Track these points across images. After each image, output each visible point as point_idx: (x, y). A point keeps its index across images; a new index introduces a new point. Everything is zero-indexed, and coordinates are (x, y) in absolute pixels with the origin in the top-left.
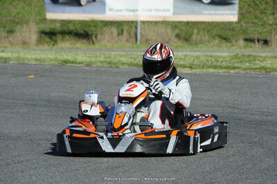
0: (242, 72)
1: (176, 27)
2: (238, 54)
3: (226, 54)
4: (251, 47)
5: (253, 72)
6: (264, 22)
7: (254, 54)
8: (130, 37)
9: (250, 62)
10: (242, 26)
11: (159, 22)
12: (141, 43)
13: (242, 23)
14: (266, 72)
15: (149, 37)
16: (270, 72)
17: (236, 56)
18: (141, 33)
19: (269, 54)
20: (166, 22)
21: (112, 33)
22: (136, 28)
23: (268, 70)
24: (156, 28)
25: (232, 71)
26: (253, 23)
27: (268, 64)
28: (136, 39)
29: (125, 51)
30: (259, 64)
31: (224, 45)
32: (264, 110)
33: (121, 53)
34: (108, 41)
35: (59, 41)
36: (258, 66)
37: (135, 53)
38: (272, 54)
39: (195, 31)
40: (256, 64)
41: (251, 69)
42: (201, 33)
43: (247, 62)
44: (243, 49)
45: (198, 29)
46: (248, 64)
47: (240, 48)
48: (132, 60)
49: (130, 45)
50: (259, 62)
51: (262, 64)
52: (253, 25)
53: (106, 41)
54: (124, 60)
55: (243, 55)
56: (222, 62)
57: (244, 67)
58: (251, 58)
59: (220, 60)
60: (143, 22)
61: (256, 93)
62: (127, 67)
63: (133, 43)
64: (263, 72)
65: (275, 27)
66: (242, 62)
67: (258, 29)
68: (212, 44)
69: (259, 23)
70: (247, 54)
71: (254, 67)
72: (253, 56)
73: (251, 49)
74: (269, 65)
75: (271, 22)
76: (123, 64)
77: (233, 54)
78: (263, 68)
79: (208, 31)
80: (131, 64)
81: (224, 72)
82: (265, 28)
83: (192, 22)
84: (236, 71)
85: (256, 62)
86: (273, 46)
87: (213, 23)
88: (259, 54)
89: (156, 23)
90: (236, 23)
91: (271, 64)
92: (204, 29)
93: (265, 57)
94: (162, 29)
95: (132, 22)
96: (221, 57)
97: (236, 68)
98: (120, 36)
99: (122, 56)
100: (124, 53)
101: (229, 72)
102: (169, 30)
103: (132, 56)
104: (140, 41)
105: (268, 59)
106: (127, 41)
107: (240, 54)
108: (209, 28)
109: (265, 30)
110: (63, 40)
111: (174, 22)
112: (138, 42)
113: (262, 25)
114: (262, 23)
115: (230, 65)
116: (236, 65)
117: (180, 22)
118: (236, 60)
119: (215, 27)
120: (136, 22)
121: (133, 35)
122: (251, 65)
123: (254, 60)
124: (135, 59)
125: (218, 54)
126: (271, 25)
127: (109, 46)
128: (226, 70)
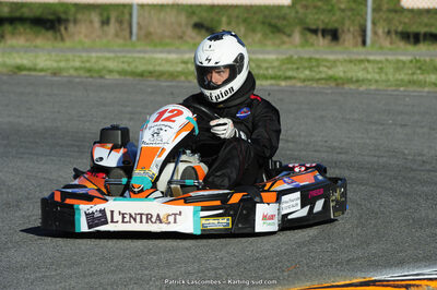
0: (299, 84)
1: (193, 13)
2: (291, 57)
3: (273, 57)
4: (312, 45)
5: (315, 85)
6: (333, 6)
7: (317, 56)
8: (122, 30)
9: (311, 69)
10: (297, 12)
11: (168, 5)
12: (138, 39)
13: (298, 7)
14: (337, 85)
15: (152, 30)
16: (343, 84)
17: (290, 60)
18: (138, 24)
19: (340, 57)
20: (178, 5)
21: (91, 22)
22: (131, 15)
23: (340, 81)
24: (162, 15)
25: (283, 83)
26: (315, 7)
27: (339, 71)
28: (131, 33)
29: (114, 52)
30: (325, 72)
31: (269, 43)
32: (335, 144)
33: (108, 55)
34: (86, 36)
35: (8, 36)
36: (323, 76)
37: (129, 55)
38: (346, 57)
39: (224, 19)
40: (320, 72)
41: (312, 80)
42: (233, 23)
43: (305, 68)
44: (299, 49)
45: (229, 17)
46: (307, 72)
47: (296, 47)
48: (126, 67)
49: (121, 41)
50: (325, 69)
51: (331, 73)
52: (314, 11)
53: (82, 36)
54: (111, 65)
55: (301, 59)
56: (267, 69)
57: (302, 76)
58: (314, 63)
59: (265, 65)
60: (142, 6)
61: (322, 117)
62: (117, 77)
63: (125, 39)
64: (333, 84)
65: (349, 13)
66: (298, 69)
67: (322, 17)
68: (250, 40)
69: (325, 7)
70: (307, 56)
71: (318, 77)
72: (317, 60)
73: (312, 49)
74: (341, 74)
75: (343, 6)
76: (111, 71)
77: (284, 57)
78: (330, 78)
79: (245, 21)
80: (122, 73)
81: (272, 85)
82: (334, 15)
83: (218, 6)
84: (289, 83)
85: (321, 69)
86: (346, 43)
87: (251, 6)
88: (325, 57)
89: (162, 6)
90: (289, 7)
91: (344, 72)
92: (238, 17)
93: (335, 62)
94: (171, 17)
95: (124, 6)
96: (265, 61)
97: (290, 78)
98: (106, 28)
99: (108, 59)
100: (112, 55)
101: (278, 85)
102: (183, 18)
103: (125, 59)
104: (138, 35)
105: (339, 64)
106: (117, 35)
107: (296, 57)
108: (246, 15)
109: (334, 18)
110: (13, 34)
111: (191, 6)
112: (134, 38)
113: (330, 11)
114: (330, 7)
115: (280, 73)
116: (290, 73)
117: (200, 6)
118: (289, 66)
119: (255, 13)
120: (130, 6)
121: (126, 25)
122: (314, 74)
123: (318, 66)
124: (129, 63)
125: (261, 57)
126: (343, 10)
127: (87, 42)
128: (273, 82)
